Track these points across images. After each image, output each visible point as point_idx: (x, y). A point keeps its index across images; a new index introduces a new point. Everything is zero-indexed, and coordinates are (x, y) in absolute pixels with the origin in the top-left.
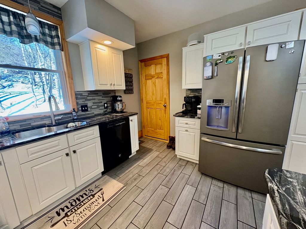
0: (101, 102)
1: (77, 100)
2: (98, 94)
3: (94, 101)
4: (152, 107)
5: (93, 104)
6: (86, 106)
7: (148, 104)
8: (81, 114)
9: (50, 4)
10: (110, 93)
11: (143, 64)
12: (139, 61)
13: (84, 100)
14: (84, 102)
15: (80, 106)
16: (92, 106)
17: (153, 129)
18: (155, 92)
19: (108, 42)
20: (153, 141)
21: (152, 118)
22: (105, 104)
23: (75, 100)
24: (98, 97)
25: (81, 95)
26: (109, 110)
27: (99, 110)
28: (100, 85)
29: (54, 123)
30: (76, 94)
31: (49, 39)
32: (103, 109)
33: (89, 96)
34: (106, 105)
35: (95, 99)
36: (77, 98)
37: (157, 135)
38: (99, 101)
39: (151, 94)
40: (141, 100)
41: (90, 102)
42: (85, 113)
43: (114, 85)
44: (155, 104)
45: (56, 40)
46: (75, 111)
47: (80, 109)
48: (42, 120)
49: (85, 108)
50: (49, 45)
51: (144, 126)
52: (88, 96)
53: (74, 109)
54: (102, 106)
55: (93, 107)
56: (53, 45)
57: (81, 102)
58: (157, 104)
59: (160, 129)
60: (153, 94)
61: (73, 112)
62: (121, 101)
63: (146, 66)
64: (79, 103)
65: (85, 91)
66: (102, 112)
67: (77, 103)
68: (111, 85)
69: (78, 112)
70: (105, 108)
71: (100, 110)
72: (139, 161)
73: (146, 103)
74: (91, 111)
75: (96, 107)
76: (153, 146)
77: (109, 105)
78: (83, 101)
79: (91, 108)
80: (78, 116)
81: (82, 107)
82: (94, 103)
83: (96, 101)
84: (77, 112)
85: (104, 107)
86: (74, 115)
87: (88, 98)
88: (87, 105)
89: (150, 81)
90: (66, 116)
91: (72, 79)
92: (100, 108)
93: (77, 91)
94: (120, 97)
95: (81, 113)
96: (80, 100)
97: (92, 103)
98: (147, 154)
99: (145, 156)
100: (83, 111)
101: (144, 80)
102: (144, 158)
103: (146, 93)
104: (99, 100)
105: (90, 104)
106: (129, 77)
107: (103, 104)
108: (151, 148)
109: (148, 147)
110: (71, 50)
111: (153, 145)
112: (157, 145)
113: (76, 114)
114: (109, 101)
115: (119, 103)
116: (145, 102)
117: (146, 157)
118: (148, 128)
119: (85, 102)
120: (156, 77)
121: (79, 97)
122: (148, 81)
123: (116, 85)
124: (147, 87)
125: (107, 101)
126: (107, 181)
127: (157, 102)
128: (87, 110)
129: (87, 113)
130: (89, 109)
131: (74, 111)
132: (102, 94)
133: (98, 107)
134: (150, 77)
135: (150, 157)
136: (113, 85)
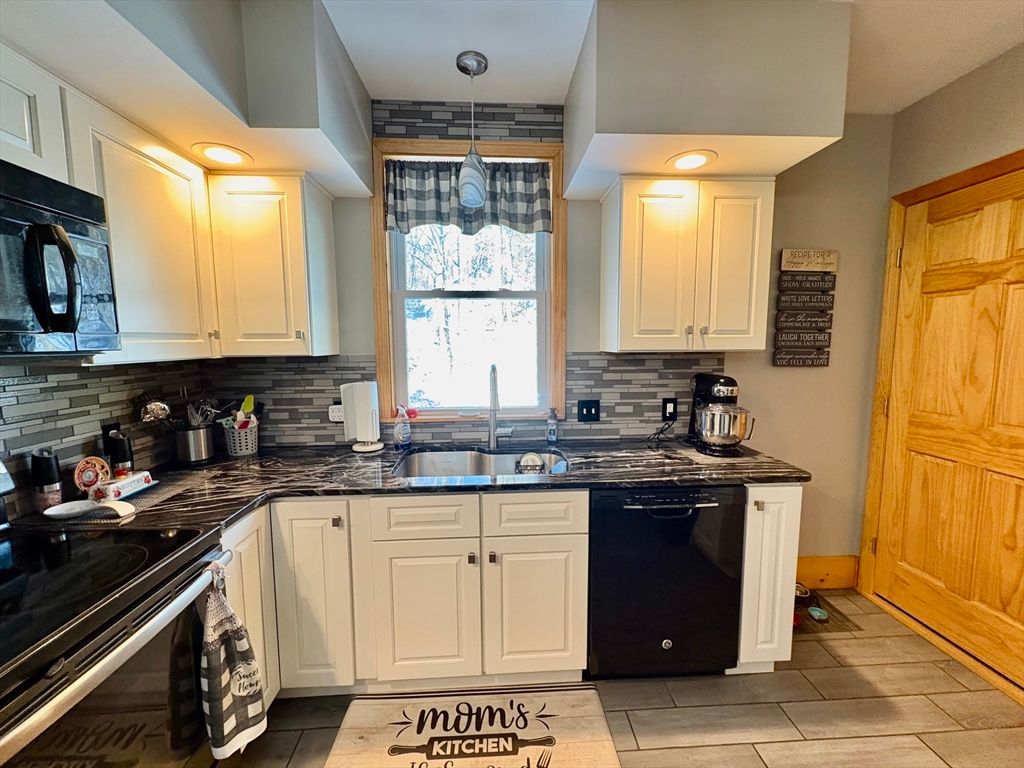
0: (654, 396)
1: (569, 383)
2: (644, 365)
3: (624, 389)
4: (954, 452)
5: (621, 398)
6: (596, 404)
7: (922, 430)
8: (575, 427)
9: (539, 106)
10: (696, 362)
11: (920, 210)
12: (895, 198)
13: (592, 383)
14: (589, 390)
15: (576, 402)
16: (618, 404)
17: (941, 584)
18: (986, 368)
19: (693, 161)
20: (920, 654)
21: (943, 515)
22: (666, 401)
23: (564, 380)
25: (584, 365)
26: (679, 428)
27: (641, 421)
28: (642, 332)
29: (493, 445)
30: (568, 363)
31: (521, 207)
32: (656, 422)
33: (611, 368)
34: (670, 408)
35: (629, 382)
36: (569, 375)
37: (968, 635)
38: (644, 390)
39: (954, 376)
40: (876, 404)
41: (611, 390)
42: (587, 427)
43: (704, 331)
44: (974, 438)
45: (538, 206)
46: (556, 416)
47: (575, 410)
48: (475, 429)
49: (589, 411)
50: (519, 224)
51: (875, 541)
52: (605, 370)
53: (553, 410)
54: (653, 409)
55: (619, 409)
56: (529, 219)
57: (580, 388)
58: (996, 442)
59: (1004, 611)
60: (970, 376)
61: (550, 418)
62: (730, 400)
63: (933, 219)
64: (574, 391)
65: (600, 354)
66: (649, 430)
67: (568, 391)
68: (690, 331)
69: (565, 420)
70: (665, 418)
71: (644, 425)
72: (767, 725)
73: (911, 423)
74: (610, 422)
75: (630, 409)
76: (908, 687)
77: (682, 408)
78: (587, 387)
79: (611, 412)
80: (566, 432)
81: (582, 404)
82: (623, 395)
83: (633, 389)
84: (560, 421)
85: (660, 414)
86: (550, 428)
87: (607, 376)
88: (598, 402)
89: (961, 301)
90: (532, 428)
91: (564, 314)
92: (646, 414)
93: (574, 354)
94: (731, 382)
95: (574, 424)
96: (579, 382)
97: (619, 395)
98: (842, 716)
99: (820, 721)
100: (582, 418)
101: (911, 295)
102: (808, 729)
103: (914, 371)
104: (643, 386)
105: (608, 397)
106: (807, 289)
107: (659, 402)
108: (884, 688)
109: (870, 675)
110: (577, 224)
111: (909, 679)
112: (949, 702)
113: (554, 427)
114: (684, 394)
115: (717, 409)
116: (904, 418)
117: (829, 731)
118: (903, 559)
119: (594, 390)
120: (1010, 277)
121: (577, 370)
122: (940, 303)
123: (715, 332)
124: (927, 337)
125: (676, 393)
126: (584, 724)
127: (996, 429)
128: (596, 418)
129: (595, 426)
130: (603, 415)
131: (554, 416)
132: (659, 365)
133: (638, 411)
134: (965, 281)
135: (851, 746)
136: (696, 331)
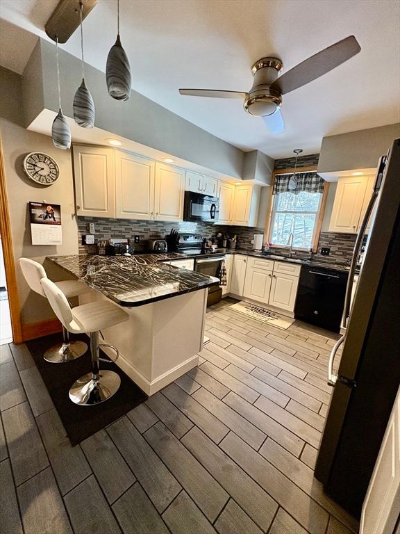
1: (320, 242)
3: (340, 246)
6: (328, 250)
8: (319, 256)
13: (328, 243)
14: (326, 245)
15: (321, 248)
16: (337, 251)
23: (318, 240)
24: (348, 242)
25: (326, 236)
27: (346, 258)
28: (337, 226)
29: (290, 256)
30: (320, 235)
31: (313, 186)
33: (336, 239)
35: (343, 244)
36: (320, 239)
41: (335, 246)
42: (323, 257)
45: (319, 185)
47: (320, 251)
49: (325, 252)
50: (312, 191)
52: (333, 239)
53: (312, 249)
55: (336, 253)
56: (315, 189)
57: (323, 244)
64: (321, 245)
67: (319, 244)
69: (316, 253)
74: (333, 257)
75: (341, 253)
79: (334, 253)
80: (315, 257)
81: (323, 249)
82: (339, 248)
84: (313, 253)
86: (309, 254)
87: (334, 241)
93: (323, 232)
96: (323, 242)
100: (322, 253)
105: (333, 248)
119: (328, 245)
121: (323, 238)
128: (328, 254)
129: (327, 257)
130: (330, 254)
131: (311, 251)
